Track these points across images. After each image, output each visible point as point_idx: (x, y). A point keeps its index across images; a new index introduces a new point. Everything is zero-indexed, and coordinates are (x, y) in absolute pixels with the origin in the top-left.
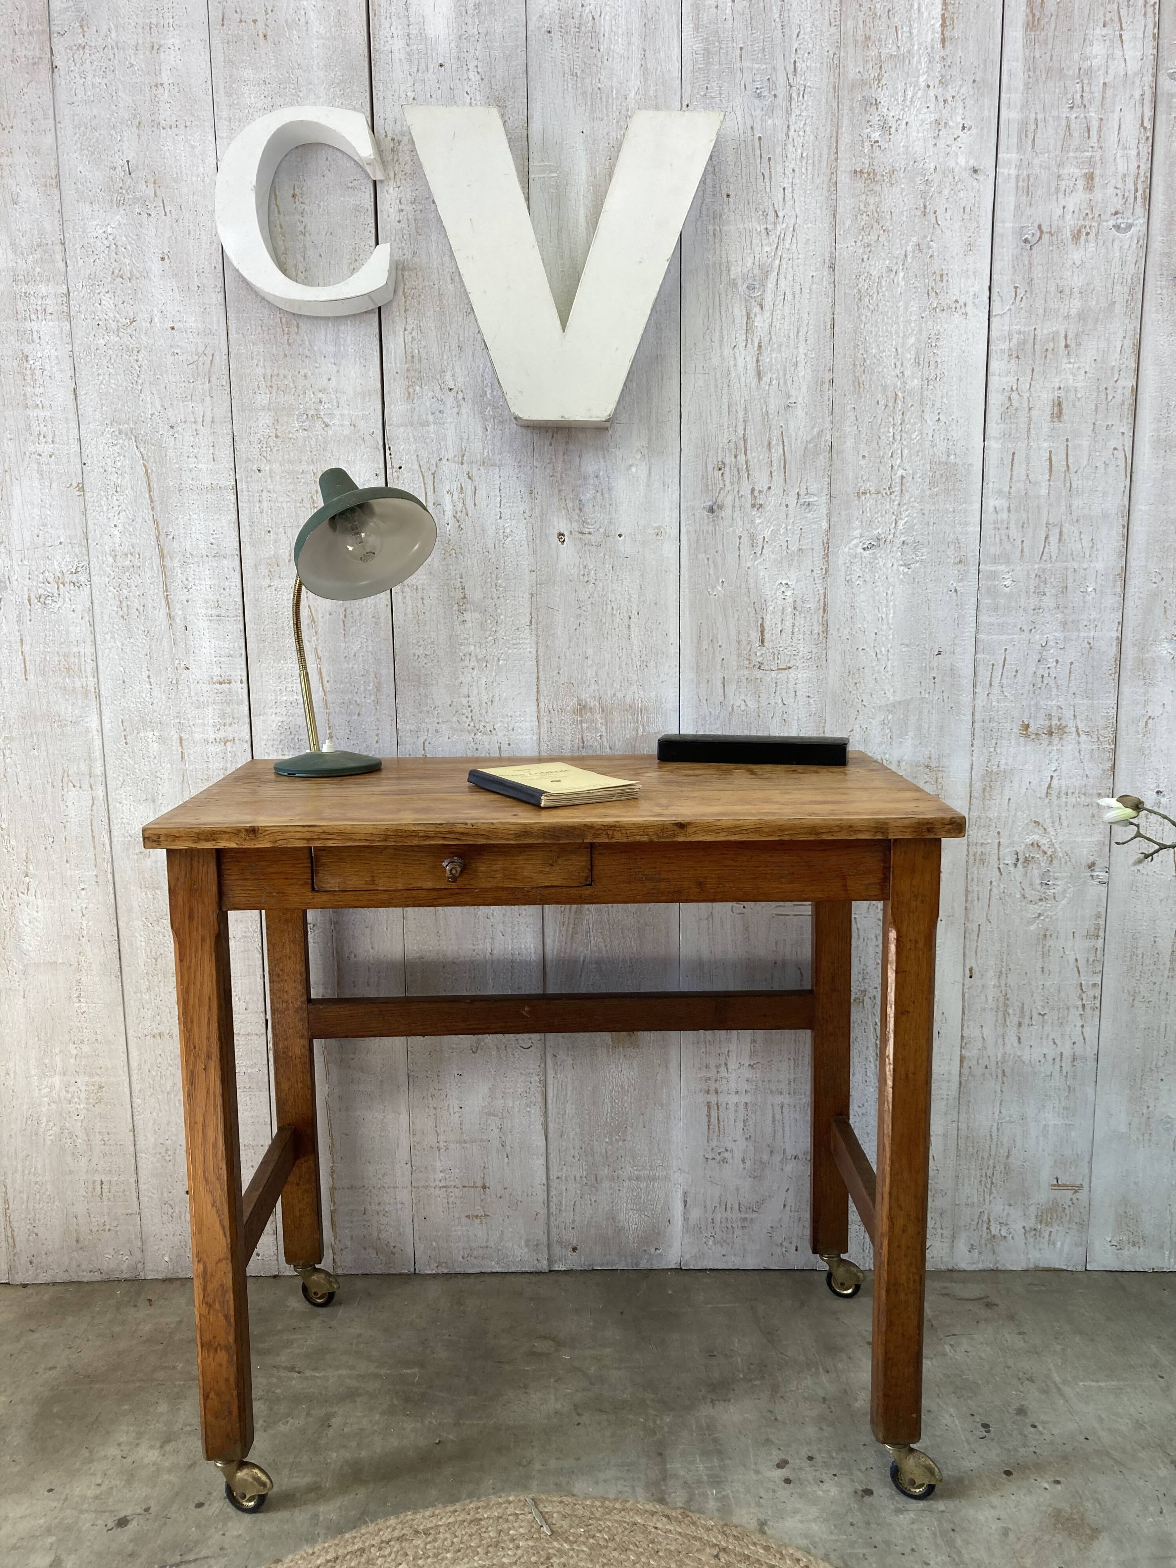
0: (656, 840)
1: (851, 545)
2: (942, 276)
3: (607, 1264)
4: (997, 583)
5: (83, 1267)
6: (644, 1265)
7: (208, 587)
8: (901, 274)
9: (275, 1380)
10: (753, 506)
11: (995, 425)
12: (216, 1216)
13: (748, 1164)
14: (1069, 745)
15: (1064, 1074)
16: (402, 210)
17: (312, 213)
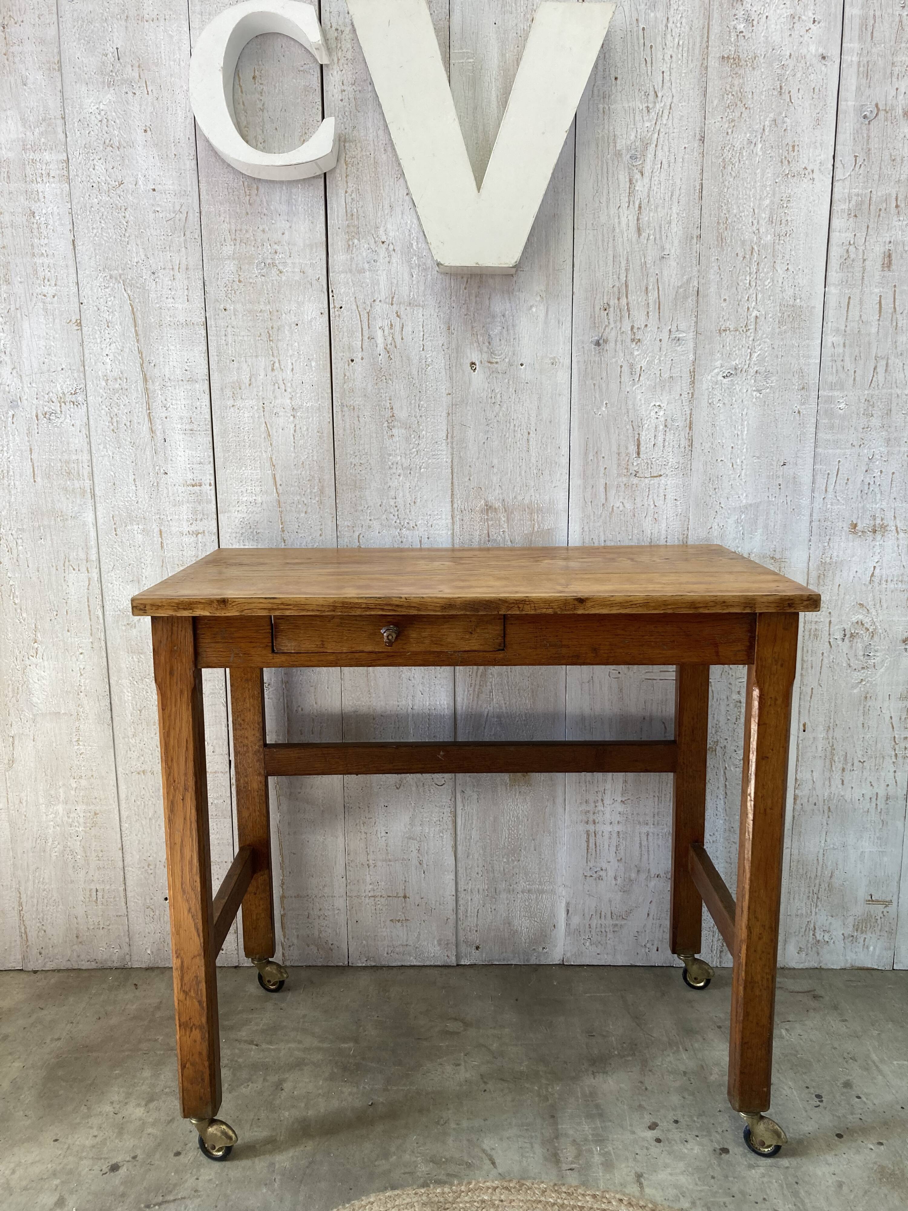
0: (559, 612)
1: (713, 374)
2: (793, 146)
3: (504, 960)
4: (833, 406)
5: (82, 957)
6: (533, 961)
7: (183, 406)
8: (760, 146)
9: (237, 1051)
10: (633, 340)
11: (834, 274)
12: (191, 921)
13: (619, 880)
14: (890, 541)
15: (879, 810)
16: (344, 91)
17: (269, 93)
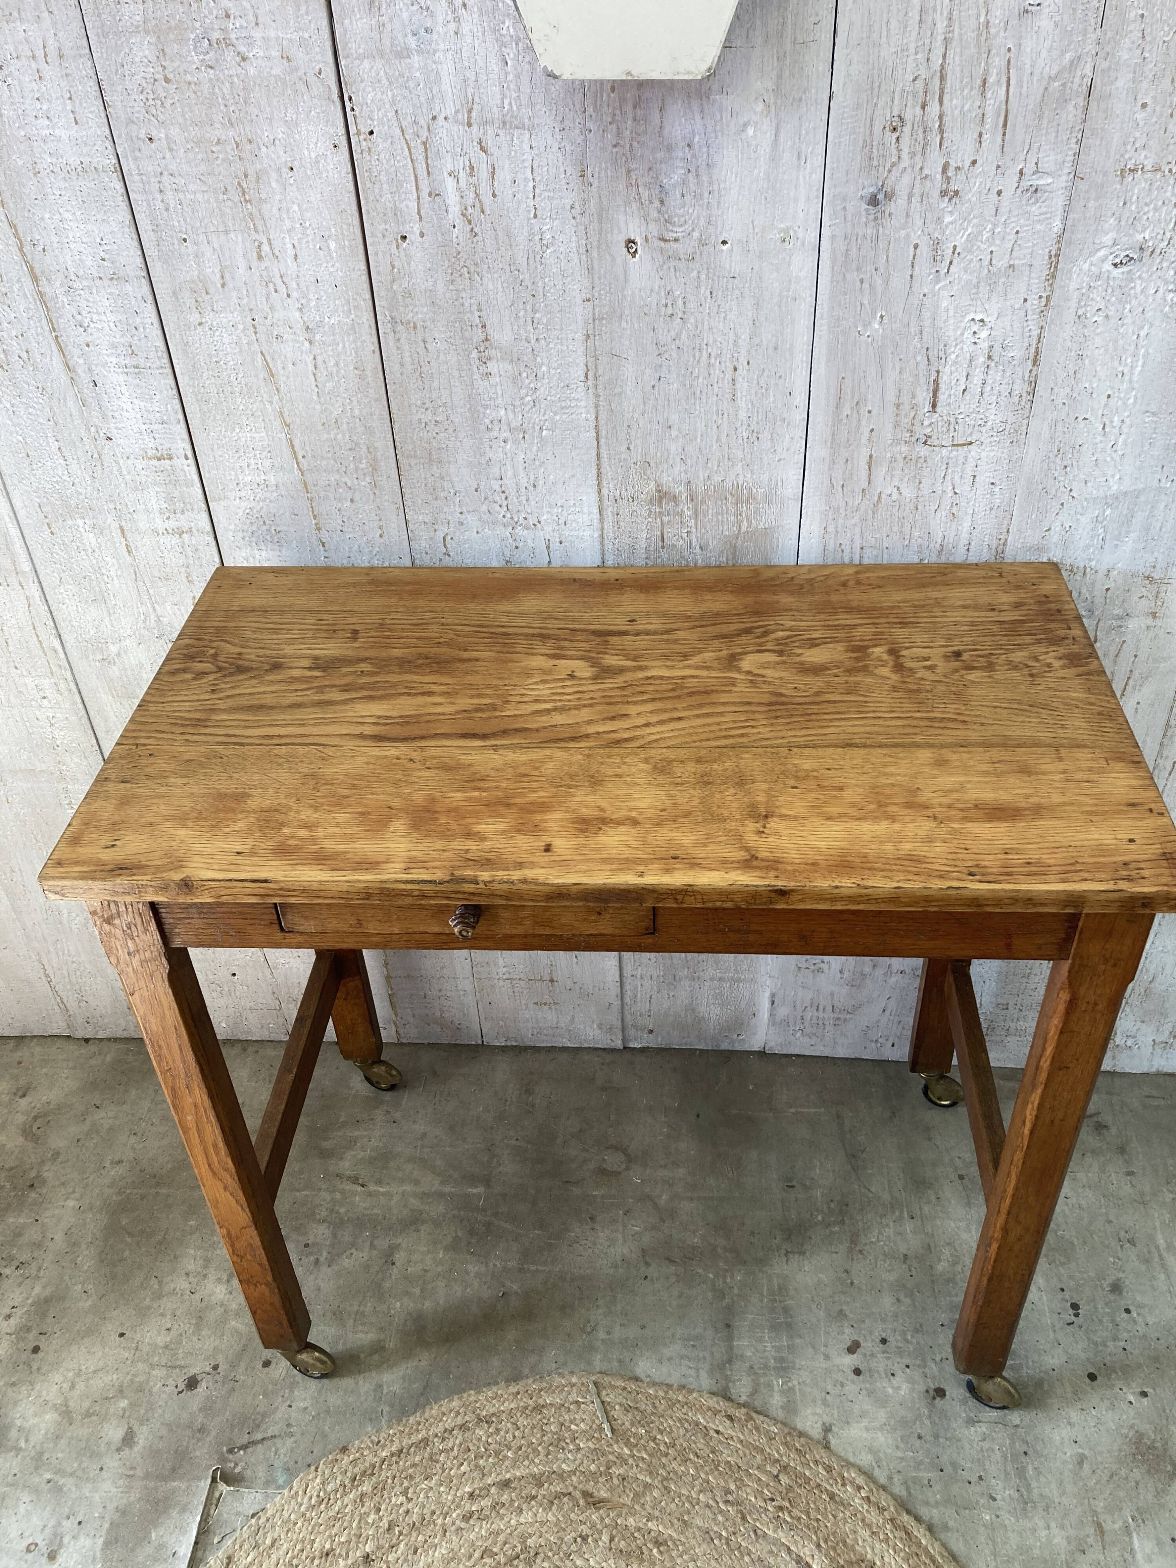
0: (744, 907)
1: (1094, 259)
3: (686, 1044)
6: (725, 1046)
10: (943, 193)
13: (846, 974)
